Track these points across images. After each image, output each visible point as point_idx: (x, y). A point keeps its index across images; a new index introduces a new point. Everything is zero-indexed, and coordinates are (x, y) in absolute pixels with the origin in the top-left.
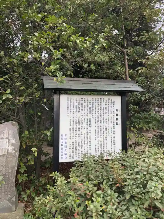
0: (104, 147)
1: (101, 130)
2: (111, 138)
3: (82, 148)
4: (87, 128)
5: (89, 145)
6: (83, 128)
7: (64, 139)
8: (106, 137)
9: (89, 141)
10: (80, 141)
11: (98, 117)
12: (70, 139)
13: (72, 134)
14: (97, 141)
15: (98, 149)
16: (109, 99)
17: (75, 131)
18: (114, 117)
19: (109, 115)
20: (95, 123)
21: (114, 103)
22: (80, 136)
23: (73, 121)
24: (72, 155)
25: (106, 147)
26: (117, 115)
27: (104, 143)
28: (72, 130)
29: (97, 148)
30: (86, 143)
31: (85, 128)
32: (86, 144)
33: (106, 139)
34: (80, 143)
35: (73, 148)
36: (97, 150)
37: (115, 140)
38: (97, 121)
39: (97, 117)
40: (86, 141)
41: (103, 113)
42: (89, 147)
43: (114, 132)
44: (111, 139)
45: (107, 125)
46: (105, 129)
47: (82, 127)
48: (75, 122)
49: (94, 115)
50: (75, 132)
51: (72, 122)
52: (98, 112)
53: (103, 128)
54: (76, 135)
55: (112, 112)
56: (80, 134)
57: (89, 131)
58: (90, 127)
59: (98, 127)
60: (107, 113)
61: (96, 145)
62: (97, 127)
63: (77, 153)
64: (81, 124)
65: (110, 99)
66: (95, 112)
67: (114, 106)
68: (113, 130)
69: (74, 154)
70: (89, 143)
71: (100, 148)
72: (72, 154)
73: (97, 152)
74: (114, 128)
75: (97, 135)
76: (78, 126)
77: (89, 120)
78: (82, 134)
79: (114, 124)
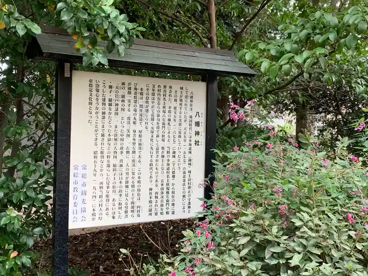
0: (168, 193)
1: (163, 156)
2: (184, 173)
3: (121, 195)
4: (134, 152)
5: (136, 189)
6: (125, 151)
7: (80, 176)
8: (173, 172)
9: (136, 179)
10: (118, 181)
11: (158, 128)
12: (95, 175)
13: (99, 164)
14: (154, 179)
15: (156, 197)
16: (182, 88)
17: (105, 157)
18: (190, 129)
19: (180, 124)
20: (152, 140)
21: (192, 97)
22: (118, 168)
23: (103, 135)
24: (97, 212)
25: (173, 192)
26: (197, 124)
27: (168, 184)
28: (99, 155)
29: (153, 195)
30: (130, 184)
31: (128, 152)
32: (130, 186)
33: (174, 177)
34: (118, 185)
35: (100, 197)
36: (154, 200)
37: (192, 177)
38: (155, 136)
39: (155, 129)
40: (130, 180)
41: (169, 120)
42: (136, 193)
43: (190, 160)
44: (184, 177)
45: (177, 145)
46: (171, 154)
47: (122, 148)
48: (106, 138)
49: (150, 122)
50: (105, 159)
51: (100, 137)
52: (158, 116)
53: (168, 152)
54: (109, 166)
55: (188, 118)
56: (118, 163)
57: (137, 159)
58: (140, 148)
59: (158, 149)
60: (178, 119)
61: (151, 189)
62: (155, 151)
63: (110, 207)
64: (119, 142)
65: (184, 88)
66: (153, 115)
67: (191, 105)
68: (188, 156)
69: (104, 208)
70: (136, 184)
71: (159, 196)
72: (97, 208)
73: (154, 204)
74: (190, 153)
75: (154, 167)
76: (112, 147)
77: (137, 133)
78: (121, 166)
79: (190, 145)
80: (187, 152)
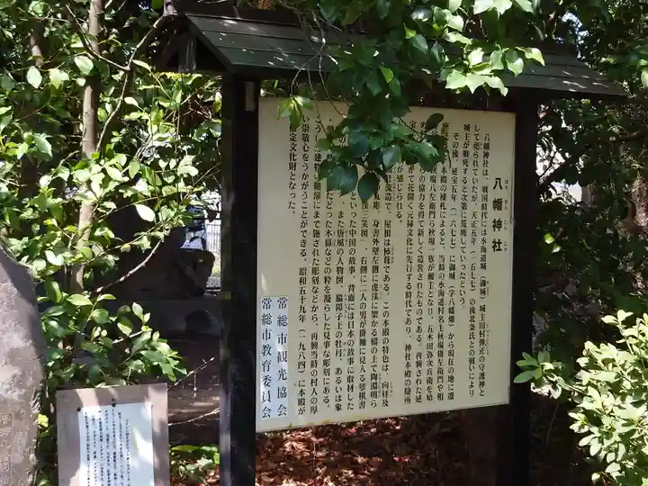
0: (441, 354)
1: (431, 276)
2: (473, 310)
3: (351, 361)
4: (376, 269)
5: (380, 346)
6: (358, 266)
7: (274, 320)
8: (451, 310)
9: (379, 329)
10: (345, 330)
11: (421, 214)
12: (302, 319)
13: (309, 295)
14: (414, 327)
15: (419, 364)
16: (467, 128)
17: (322, 280)
18: (484, 215)
19: (464, 206)
20: (409, 241)
21: (487, 146)
22: (345, 302)
23: (317, 234)
24: (308, 397)
25: (451, 353)
26: (498, 204)
27: (440, 336)
28: (309, 276)
29: (413, 361)
30: (368, 338)
31: (364, 269)
32: (368, 342)
33: (452, 319)
34: (345, 338)
35: (312, 366)
36: (413, 369)
37: (487, 320)
38: (415, 233)
39: (416, 216)
40: (368, 328)
41: (444, 197)
42: (380, 355)
43: (484, 283)
44: (472, 319)
45: (457, 252)
46: (447, 271)
47: (352, 261)
48: (323, 237)
49: (405, 201)
50: (322, 286)
51: (310, 239)
52: (422, 189)
53: (441, 267)
54: (328, 299)
55: (480, 193)
56: (345, 291)
57: (381, 283)
58: (387, 260)
59: (421, 260)
60: (459, 195)
61: (408, 347)
62: (415, 263)
63: (332, 386)
64: (346, 249)
65: (472, 128)
66: (411, 187)
67: (485, 163)
68: (479, 273)
69: (320, 389)
70: (380, 337)
71: (425, 360)
72: (308, 389)
73: (414, 378)
74: (484, 267)
75: (414, 300)
76: (335, 257)
77: (382, 227)
78: (351, 298)
79: (484, 250)
80: (478, 265)
